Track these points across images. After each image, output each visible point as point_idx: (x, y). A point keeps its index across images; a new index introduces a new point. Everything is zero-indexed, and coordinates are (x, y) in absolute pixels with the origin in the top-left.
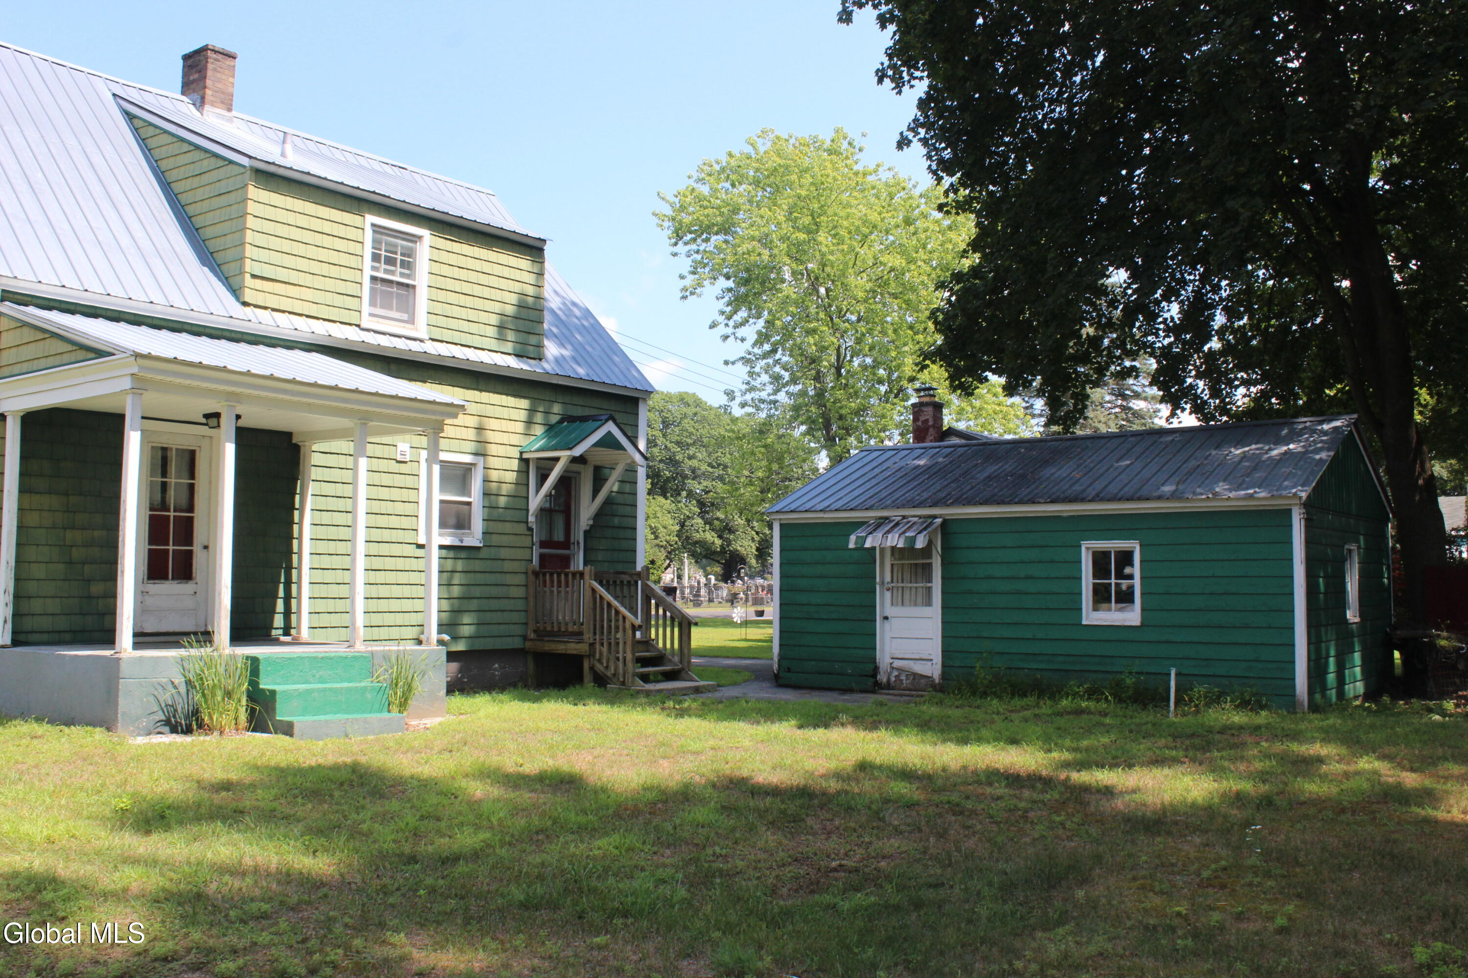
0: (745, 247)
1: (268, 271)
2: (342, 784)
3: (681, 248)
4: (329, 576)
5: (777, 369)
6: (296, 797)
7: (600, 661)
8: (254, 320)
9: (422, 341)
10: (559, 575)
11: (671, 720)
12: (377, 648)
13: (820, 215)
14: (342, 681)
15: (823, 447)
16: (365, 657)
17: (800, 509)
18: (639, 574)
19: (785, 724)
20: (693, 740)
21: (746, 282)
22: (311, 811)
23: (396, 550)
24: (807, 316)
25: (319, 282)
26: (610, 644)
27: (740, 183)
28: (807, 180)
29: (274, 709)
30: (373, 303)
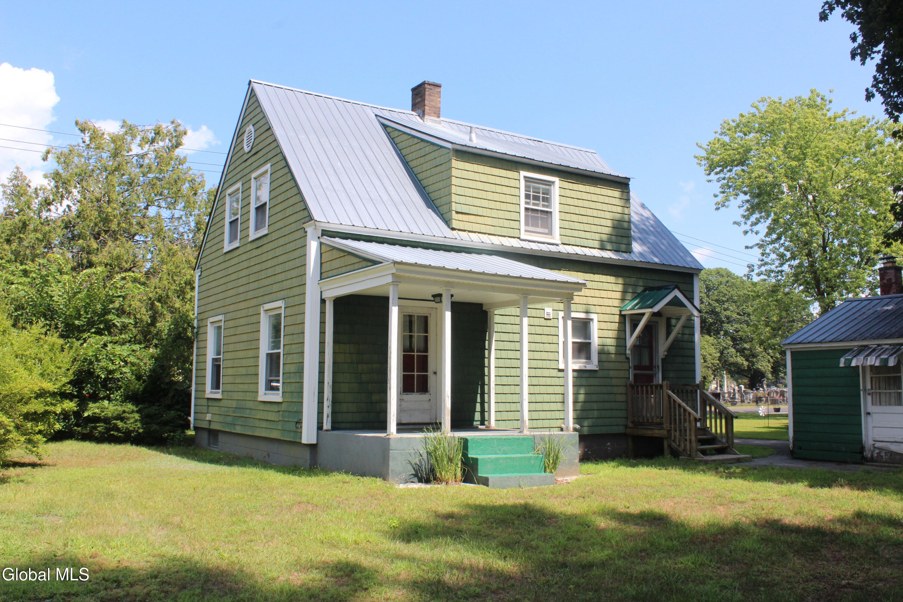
0: (756, 173)
1: (465, 209)
2: (519, 516)
3: (713, 176)
4: (506, 389)
5: (782, 250)
6: (492, 523)
7: (674, 441)
8: (458, 238)
9: (557, 245)
10: (647, 387)
11: (723, 480)
12: (537, 433)
13: (806, 148)
14: (516, 453)
15: (816, 299)
16: (530, 439)
17: (805, 341)
18: (698, 386)
19: (800, 484)
20: (739, 493)
21: (759, 195)
22: (501, 532)
23: (546, 373)
24: (801, 215)
25: (494, 213)
26: (680, 430)
27: (750, 133)
28: (796, 126)
29: (477, 470)
30: (527, 224)
